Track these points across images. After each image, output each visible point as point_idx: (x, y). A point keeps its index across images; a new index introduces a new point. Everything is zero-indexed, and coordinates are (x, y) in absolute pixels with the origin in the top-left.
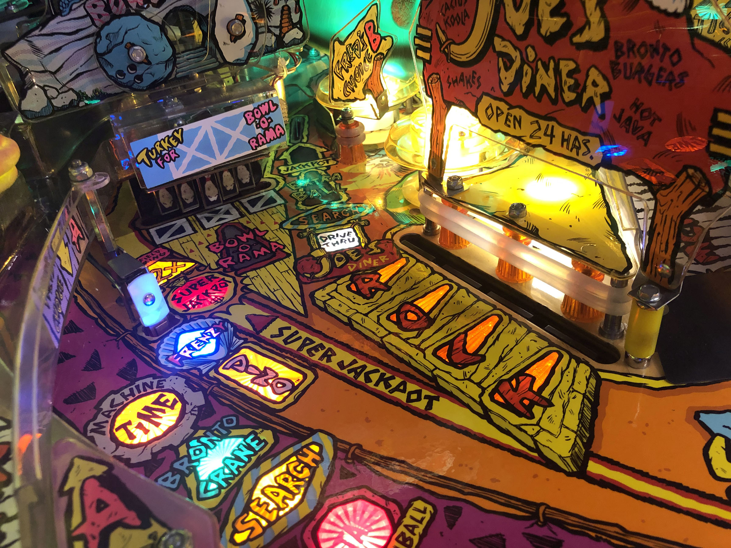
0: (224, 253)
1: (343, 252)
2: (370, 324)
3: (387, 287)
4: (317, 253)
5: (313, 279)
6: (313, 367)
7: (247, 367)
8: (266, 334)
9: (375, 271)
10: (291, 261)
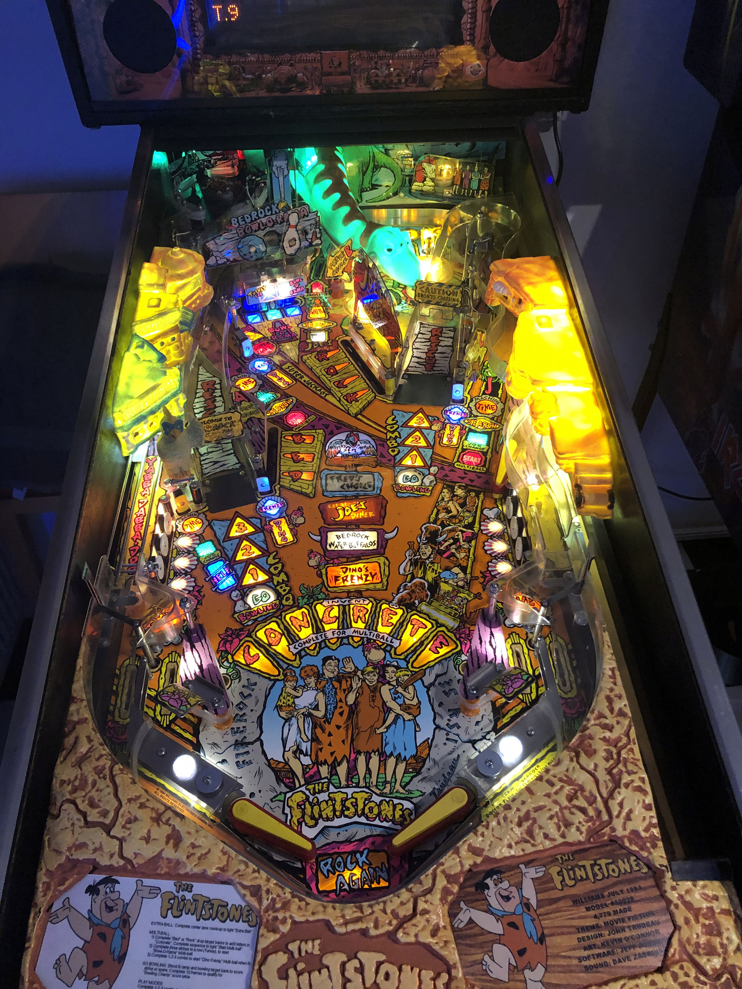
0: (274, 333)
1: (318, 343)
2: (318, 371)
3: (328, 359)
4: (308, 341)
5: (304, 351)
6: (296, 380)
7: (276, 376)
8: (284, 367)
9: (327, 352)
10: (298, 342)
